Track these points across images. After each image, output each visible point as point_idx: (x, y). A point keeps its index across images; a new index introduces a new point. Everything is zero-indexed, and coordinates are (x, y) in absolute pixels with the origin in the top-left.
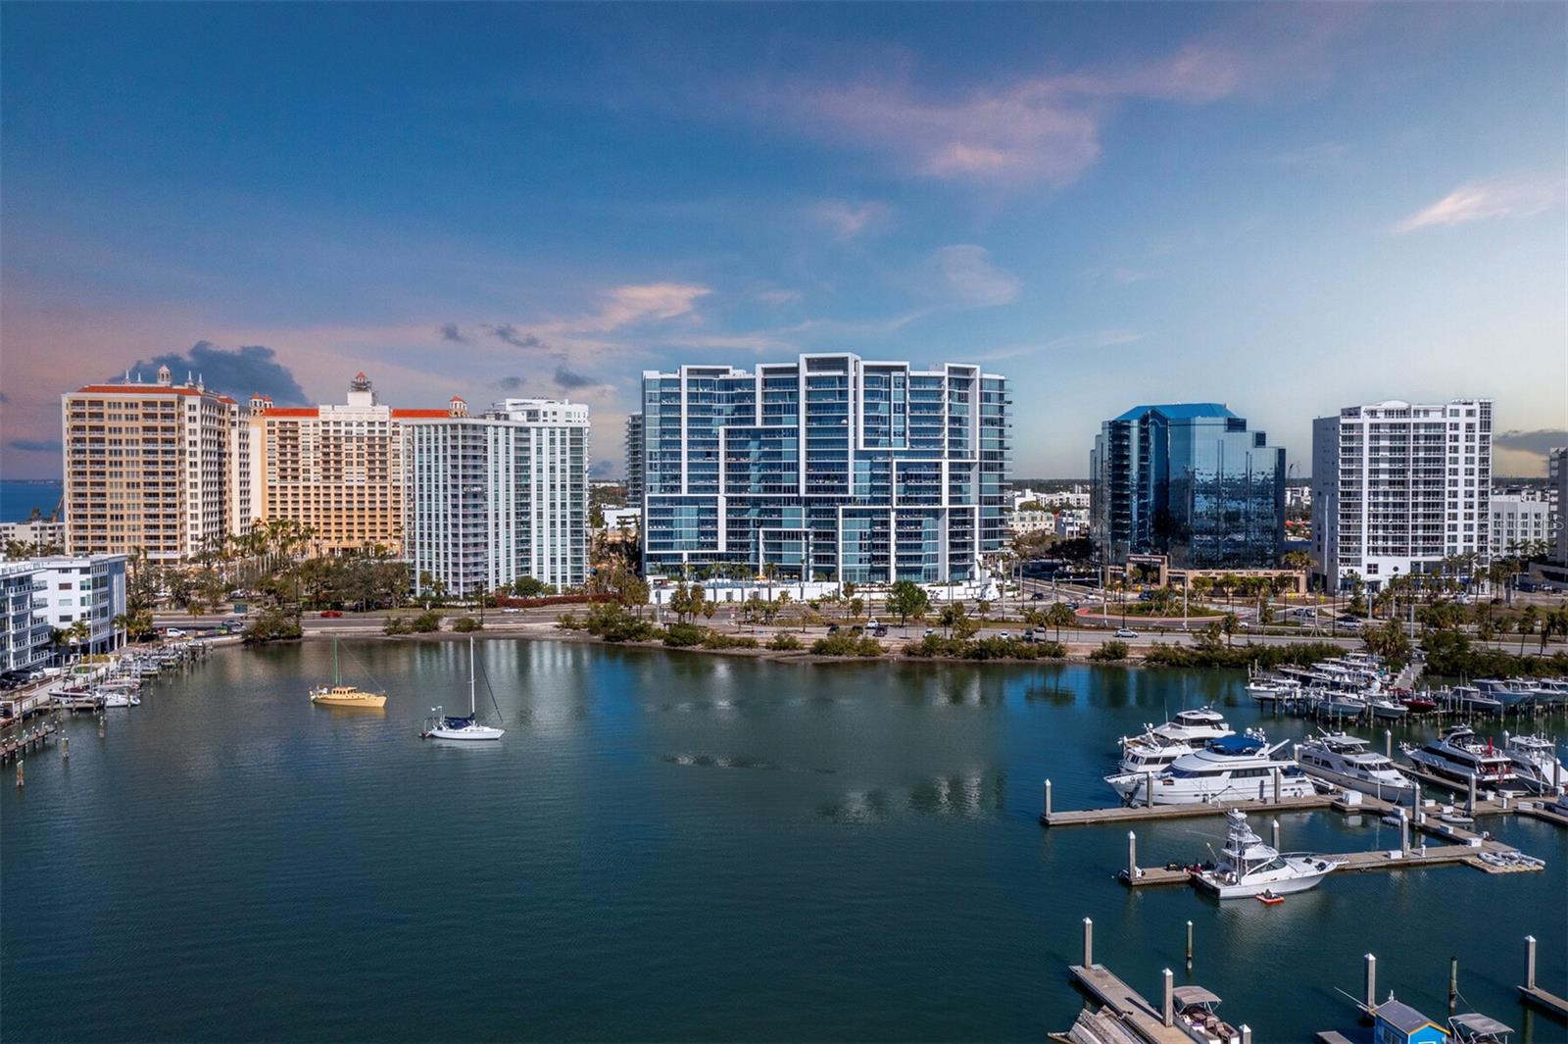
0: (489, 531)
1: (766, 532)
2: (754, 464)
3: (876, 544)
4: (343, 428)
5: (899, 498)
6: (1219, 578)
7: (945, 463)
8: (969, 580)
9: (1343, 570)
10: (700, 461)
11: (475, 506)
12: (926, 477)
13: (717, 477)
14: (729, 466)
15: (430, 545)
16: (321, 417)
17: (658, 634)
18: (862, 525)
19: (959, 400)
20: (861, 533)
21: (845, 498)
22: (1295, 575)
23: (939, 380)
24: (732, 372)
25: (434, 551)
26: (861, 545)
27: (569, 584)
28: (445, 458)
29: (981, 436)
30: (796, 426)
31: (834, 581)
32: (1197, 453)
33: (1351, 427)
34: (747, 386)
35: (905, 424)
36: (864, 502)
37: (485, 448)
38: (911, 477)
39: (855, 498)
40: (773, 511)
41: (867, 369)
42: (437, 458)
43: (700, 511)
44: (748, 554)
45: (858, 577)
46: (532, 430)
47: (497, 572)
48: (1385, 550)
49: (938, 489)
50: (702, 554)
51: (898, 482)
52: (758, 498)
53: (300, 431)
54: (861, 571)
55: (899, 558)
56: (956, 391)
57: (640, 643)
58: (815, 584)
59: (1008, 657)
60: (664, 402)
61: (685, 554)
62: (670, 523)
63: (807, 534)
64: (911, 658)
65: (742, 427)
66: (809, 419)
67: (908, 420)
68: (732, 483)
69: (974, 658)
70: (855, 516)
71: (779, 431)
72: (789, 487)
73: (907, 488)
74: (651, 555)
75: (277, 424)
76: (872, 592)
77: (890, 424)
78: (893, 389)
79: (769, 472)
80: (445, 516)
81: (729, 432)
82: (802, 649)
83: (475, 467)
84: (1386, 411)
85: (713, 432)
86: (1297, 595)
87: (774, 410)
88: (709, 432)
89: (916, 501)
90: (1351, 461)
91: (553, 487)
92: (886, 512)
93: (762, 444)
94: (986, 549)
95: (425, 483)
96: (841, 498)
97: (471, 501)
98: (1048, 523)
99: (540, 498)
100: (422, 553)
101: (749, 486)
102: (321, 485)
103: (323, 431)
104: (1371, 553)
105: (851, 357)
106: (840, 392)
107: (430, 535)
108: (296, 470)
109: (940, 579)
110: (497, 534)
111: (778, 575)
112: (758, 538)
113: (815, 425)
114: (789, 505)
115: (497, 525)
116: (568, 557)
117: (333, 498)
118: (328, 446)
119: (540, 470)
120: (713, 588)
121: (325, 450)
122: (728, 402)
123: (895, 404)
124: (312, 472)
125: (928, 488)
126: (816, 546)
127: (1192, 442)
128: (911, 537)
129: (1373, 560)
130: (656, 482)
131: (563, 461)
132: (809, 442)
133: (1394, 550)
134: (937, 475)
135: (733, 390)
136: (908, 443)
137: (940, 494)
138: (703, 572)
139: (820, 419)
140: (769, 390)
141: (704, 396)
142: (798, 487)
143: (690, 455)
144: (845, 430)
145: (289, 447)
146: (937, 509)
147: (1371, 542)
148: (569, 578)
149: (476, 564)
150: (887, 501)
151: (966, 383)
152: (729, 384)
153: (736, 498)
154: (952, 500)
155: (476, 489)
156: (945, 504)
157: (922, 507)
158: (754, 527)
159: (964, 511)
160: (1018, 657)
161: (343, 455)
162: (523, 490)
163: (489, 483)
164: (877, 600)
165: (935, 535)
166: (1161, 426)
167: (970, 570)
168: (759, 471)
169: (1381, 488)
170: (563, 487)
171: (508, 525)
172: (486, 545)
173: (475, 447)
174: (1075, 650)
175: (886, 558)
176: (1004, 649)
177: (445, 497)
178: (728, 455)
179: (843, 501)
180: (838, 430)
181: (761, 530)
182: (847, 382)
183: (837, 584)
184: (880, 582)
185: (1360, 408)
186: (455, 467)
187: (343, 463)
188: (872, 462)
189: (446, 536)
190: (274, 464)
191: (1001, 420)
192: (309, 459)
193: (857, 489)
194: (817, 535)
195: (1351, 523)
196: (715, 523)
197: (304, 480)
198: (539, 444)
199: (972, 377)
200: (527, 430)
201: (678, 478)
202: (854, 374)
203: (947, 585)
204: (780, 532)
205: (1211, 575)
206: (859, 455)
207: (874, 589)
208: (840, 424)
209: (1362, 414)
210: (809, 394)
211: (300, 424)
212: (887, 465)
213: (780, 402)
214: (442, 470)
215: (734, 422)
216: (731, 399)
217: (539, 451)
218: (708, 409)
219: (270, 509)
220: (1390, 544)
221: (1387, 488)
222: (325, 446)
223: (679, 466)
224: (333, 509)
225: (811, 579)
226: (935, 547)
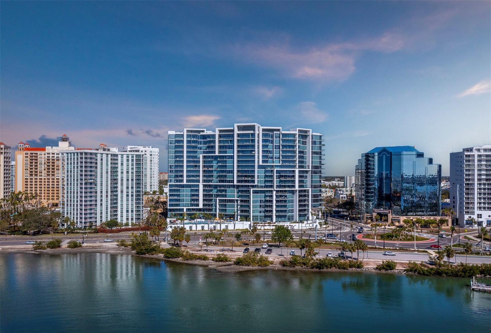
0: (98, 199)
1: (220, 199)
2: (215, 171)
3: (267, 205)
4: (56, 156)
5: (277, 185)
6: (414, 220)
7: (297, 171)
8: (307, 220)
9: (466, 217)
10: (192, 169)
11: (91, 188)
12: (289, 176)
13: (199, 176)
14: (204, 171)
15: (71, 205)
16: (47, 151)
17: (162, 251)
18: (261, 197)
19: (303, 144)
20: (261, 200)
21: (254, 185)
22: (447, 218)
23: (294, 135)
24: (205, 131)
25: (72, 208)
26: (260, 205)
27: (134, 221)
28: (77, 167)
29: (312, 159)
30: (233, 154)
31: (249, 221)
32: (404, 167)
33: (469, 156)
34: (212, 137)
35: (280, 154)
36: (262, 187)
37: (96, 163)
38: (282, 176)
39: (258, 185)
40: (223, 191)
41: (263, 130)
42: (74, 167)
43: (192, 191)
44: (212, 209)
45: (259, 219)
46: (119, 155)
47: (101, 217)
48: (484, 208)
49: (294, 181)
50: (192, 209)
51: (277, 178)
52: (216, 185)
53: (38, 157)
54: (260, 216)
55: (277, 211)
56: (302, 140)
57: (153, 256)
58: (240, 222)
59: (334, 268)
60: (177, 144)
61: (185, 208)
62: (178, 195)
63: (237, 201)
64: (285, 268)
65: (210, 155)
66: (238, 151)
67: (281, 152)
68: (205, 179)
69: (316, 268)
70: (258, 193)
71: (226, 156)
72: (229, 180)
73: (281, 181)
74: (170, 209)
75: (29, 154)
76: (265, 226)
77: (273, 154)
78: (274, 139)
79: (221, 174)
80: (77, 192)
81: (204, 157)
82: (230, 261)
83: (91, 171)
84: (484, 149)
85: (198, 157)
86: (448, 227)
87: (224, 148)
88: (196, 157)
89: (285, 187)
90: (469, 170)
91: (128, 180)
92: (271, 191)
93: (219, 162)
94: (314, 207)
95: (69, 178)
96: (252, 185)
97: (89, 186)
98: (331, 193)
99: (122, 184)
100: (67, 208)
101: (213, 180)
102: (46, 178)
103: (47, 157)
104: (478, 209)
105: (257, 125)
106: (252, 140)
107: (71, 200)
108: (37, 172)
109: (294, 220)
110: (101, 200)
111: (225, 218)
112: (216, 202)
113: (241, 154)
114: (229, 188)
115: (102, 196)
116: (134, 210)
117: (51, 183)
118: (49, 163)
119: (122, 173)
120: (196, 224)
121: (48, 164)
122: (204, 144)
123: (275, 145)
124: (43, 173)
125: (289, 181)
126: (241, 206)
127: (402, 162)
128: (282, 203)
129: (480, 212)
130: (173, 178)
131: (132, 169)
132: (238, 161)
133: (488, 208)
134: (293, 176)
135: (206, 139)
136: (281, 162)
137: (295, 184)
138: (193, 216)
139: (243, 151)
140: (222, 139)
141: (194, 142)
142: (233, 180)
143: (187, 166)
144: (254, 156)
145: (34, 163)
146: (293, 190)
147: (478, 204)
148: (134, 219)
149: (91, 214)
150: (272, 186)
151: (305, 137)
152: (204, 137)
153: (207, 185)
154: (300, 186)
155: (91, 181)
156: (297, 188)
157: (287, 189)
158: (215, 197)
159: (305, 191)
160: (339, 268)
161: (55, 166)
162: (114, 180)
163: (98, 178)
164: (267, 229)
165: (292, 201)
166: (387, 155)
167: (307, 216)
168: (217, 173)
169: (483, 182)
170: (132, 180)
171: (107, 196)
172: (96, 205)
173: (91, 163)
174: (367, 264)
175: (271, 211)
176: (332, 264)
177: (77, 184)
178: (204, 166)
179: (253, 186)
180: (251, 156)
181: (217, 198)
182: (254, 136)
183: (250, 222)
184: (269, 221)
185: (473, 148)
186: (81, 171)
187: (55, 169)
188: (265, 170)
189: (77, 201)
190: (28, 170)
191: (320, 152)
192: (42, 168)
193: (259, 181)
194: (241, 201)
195: (470, 197)
196: (198, 195)
197: (40, 176)
198: (122, 161)
199: (308, 134)
200: (117, 155)
201: (182, 176)
202: (258, 132)
203: (298, 223)
204: (226, 200)
205: (411, 219)
206: (260, 167)
207: (266, 225)
208: (252, 154)
209: (474, 151)
210: (238, 141)
211: (38, 154)
212: (272, 171)
213: (226, 144)
214: (76, 172)
215: (207, 152)
216: (205, 143)
217: (122, 164)
218: (195, 147)
219: (25, 187)
220: (487, 205)
221: (485, 182)
222: (48, 163)
223: (182, 171)
224: (51, 188)
225: (239, 220)
226: (292, 206)
